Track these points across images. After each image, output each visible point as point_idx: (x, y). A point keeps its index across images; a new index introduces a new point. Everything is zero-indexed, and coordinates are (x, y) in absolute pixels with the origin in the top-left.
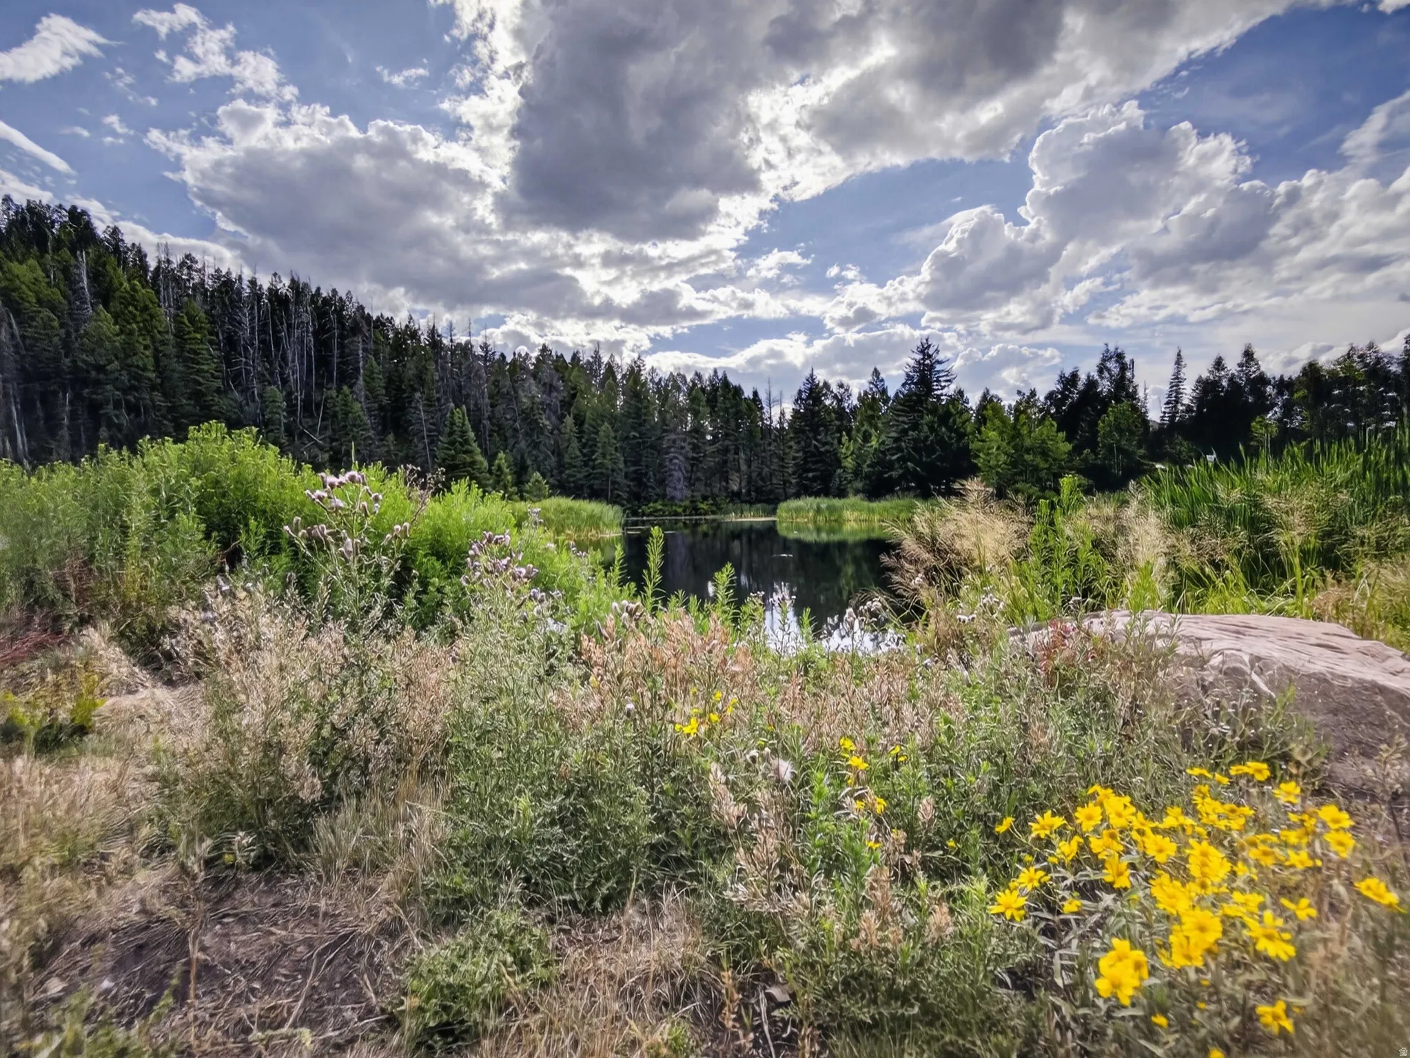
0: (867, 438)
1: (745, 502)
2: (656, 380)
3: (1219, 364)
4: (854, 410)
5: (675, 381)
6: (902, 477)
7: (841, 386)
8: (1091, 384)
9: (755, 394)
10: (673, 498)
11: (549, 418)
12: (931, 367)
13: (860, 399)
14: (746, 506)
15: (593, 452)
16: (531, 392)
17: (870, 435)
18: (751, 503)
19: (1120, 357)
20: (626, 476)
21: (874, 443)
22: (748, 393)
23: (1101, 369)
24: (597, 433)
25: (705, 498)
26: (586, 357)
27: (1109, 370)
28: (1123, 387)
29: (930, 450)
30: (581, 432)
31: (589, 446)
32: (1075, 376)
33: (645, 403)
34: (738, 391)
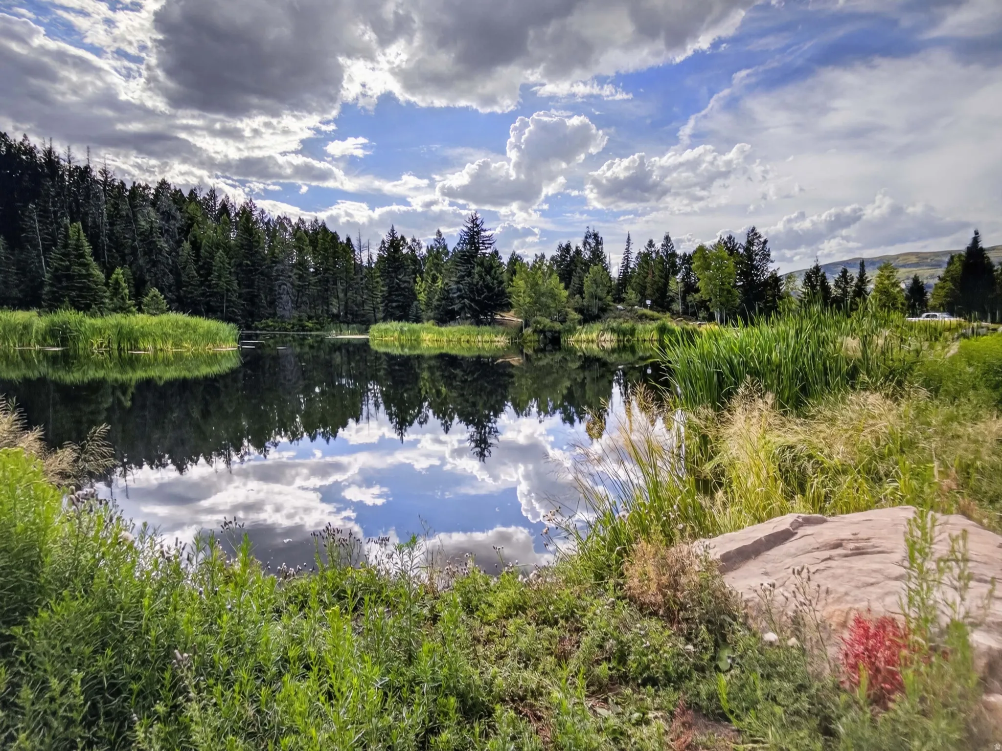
0: (434, 279)
1: (344, 322)
2: (266, 220)
3: (651, 244)
4: (424, 258)
5: (282, 221)
6: (462, 309)
7: (414, 240)
8: (578, 252)
9: (348, 239)
10: (282, 317)
11: (167, 242)
12: (478, 233)
13: (428, 251)
14: (344, 326)
15: (209, 274)
16: (148, 218)
17: (437, 278)
18: (348, 323)
19: (596, 236)
20: (240, 296)
21: (439, 283)
22: (343, 239)
23: (585, 243)
24: (212, 258)
25: (310, 318)
26: (202, 195)
27: (589, 244)
28: (597, 256)
29: (480, 292)
30: (198, 255)
31: (206, 269)
32: (568, 247)
33: (256, 238)
34: (335, 236)
